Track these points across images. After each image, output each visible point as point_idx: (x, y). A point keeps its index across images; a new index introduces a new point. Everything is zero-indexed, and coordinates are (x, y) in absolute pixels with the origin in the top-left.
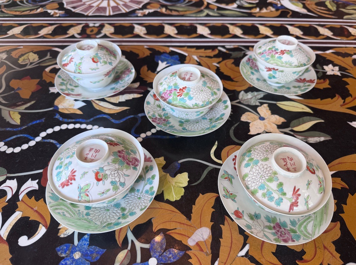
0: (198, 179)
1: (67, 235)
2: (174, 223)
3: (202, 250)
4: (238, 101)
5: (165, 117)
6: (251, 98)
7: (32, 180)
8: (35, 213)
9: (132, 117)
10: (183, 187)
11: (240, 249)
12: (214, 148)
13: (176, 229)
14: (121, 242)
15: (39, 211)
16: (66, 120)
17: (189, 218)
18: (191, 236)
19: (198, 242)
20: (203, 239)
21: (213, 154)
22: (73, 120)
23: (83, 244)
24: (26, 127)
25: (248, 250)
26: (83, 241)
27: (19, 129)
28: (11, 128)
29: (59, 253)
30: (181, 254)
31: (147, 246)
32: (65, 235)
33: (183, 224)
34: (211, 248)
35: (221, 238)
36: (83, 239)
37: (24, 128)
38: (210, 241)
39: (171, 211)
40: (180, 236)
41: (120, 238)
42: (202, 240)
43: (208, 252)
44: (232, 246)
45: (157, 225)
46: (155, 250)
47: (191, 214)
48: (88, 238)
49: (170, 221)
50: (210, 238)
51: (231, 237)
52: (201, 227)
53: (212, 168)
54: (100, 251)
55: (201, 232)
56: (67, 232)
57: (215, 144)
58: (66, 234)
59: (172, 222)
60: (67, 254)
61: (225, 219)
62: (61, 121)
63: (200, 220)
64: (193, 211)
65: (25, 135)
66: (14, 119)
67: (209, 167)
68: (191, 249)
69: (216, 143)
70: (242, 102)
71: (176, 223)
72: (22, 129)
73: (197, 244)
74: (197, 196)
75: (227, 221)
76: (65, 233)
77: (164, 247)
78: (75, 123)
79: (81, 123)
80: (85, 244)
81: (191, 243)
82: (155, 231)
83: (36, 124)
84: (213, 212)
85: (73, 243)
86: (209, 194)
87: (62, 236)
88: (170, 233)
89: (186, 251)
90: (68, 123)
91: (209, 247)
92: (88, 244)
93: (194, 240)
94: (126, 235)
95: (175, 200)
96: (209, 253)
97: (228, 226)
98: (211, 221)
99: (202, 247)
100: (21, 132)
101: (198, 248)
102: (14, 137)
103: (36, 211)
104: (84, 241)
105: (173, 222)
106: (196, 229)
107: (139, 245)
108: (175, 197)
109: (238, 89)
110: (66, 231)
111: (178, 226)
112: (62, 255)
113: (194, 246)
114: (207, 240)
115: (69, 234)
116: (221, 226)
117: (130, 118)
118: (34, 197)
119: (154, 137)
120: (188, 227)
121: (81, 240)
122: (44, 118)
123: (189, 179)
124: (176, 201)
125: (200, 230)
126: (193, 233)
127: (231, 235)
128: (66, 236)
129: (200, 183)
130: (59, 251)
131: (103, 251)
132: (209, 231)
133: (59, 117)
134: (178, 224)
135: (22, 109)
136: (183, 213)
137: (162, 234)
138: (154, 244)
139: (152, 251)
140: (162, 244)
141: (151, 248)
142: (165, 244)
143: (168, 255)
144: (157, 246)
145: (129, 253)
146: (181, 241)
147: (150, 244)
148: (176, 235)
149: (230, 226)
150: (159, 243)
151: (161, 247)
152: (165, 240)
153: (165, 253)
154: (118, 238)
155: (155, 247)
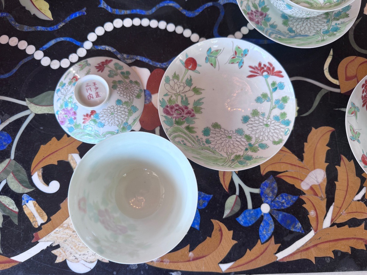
0: (310, 108)
2: (284, 165)
3: (316, 194)
9: (211, 6)
11: (356, 193)
12: (329, 60)
13: (287, 171)
14: (227, 187)
16: (116, 11)
17: (301, 158)
18: (305, 178)
19: (312, 185)
20: (318, 182)
21: (327, 70)
22: (128, 12)
24: (64, 24)
25: (365, 194)
27: (55, 28)
28: (42, 26)
30: (294, 199)
31: (256, 191)
33: (295, 165)
34: (326, 192)
35: (337, 180)
37: (61, 25)
38: (325, 184)
40: (292, 179)
41: (225, 183)
42: (316, 183)
43: (322, 196)
44: (348, 189)
45: (265, 167)
46: (266, 195)
47: (303, 154)
49: (280, 163)
50: (324, 181)
51: (347, 180)
52: (315, 169)
53: (326, 92)
54: (207, 196)
55: (315, 175)
57: (330, 54)
59: (282, 164)
61: (341, 159)
62: (109, 12)
63: (314, 160)
64: (305, 150)
65: (68, 39)
66: (41, 9)
67: (323, 90)
68: (305, 194)
69: (332, 52)
71: (287, 164)
72: (59, 27)
73: (312, 188)
74: (309, 131)
75: (343, 160)
77: (276, 191)
78: (132, 17)
79: (141, 17)
81: (304, 186)
82: (264, 174)
83: (77, 19)
84: (328, 151)
86: (323, 128)
88: (281, 176)
89: (299, 196)
90: (123, 17)
91: (324, 190)
93: (308, 184)
94: (232, 179)
96: (323, 198)
97: (345, 167)
98: (326, 162)
99: (316, 191)
100: (60, 33)
101: (312, 192)
102: (53, 42)
106: (309, 171)
107: (248, 190)
111: (289, 168)
113: (307, 191)
114: (321, 183)
116: (337, 167)
117: (207, 8)
120: (301, 169)
122: (85, 9)
123: (298, 108)
125: (313, 172)
126: (306, 176)
127: (347, 178)
129: (312, 113)
131: (210, 197)
132: (323, 173)
133: (106, 5)
134: (289, 166)
137: (271, 177)
138: (264, 188)
139: (262, 196)
140: (273, 188)
141: (262, 193)
142: (277, 188)
143: (281, 200)
144: (268, 191)
145: (239, 199)
146: (293, 185)
147: (260, 189)
148: (287, 178)
149: (347, 167)
150: (270, 188)
151: (272, 191)
152: (276, 184)
153: (278, 198)
154: (223, 182)
155: (266, 191)
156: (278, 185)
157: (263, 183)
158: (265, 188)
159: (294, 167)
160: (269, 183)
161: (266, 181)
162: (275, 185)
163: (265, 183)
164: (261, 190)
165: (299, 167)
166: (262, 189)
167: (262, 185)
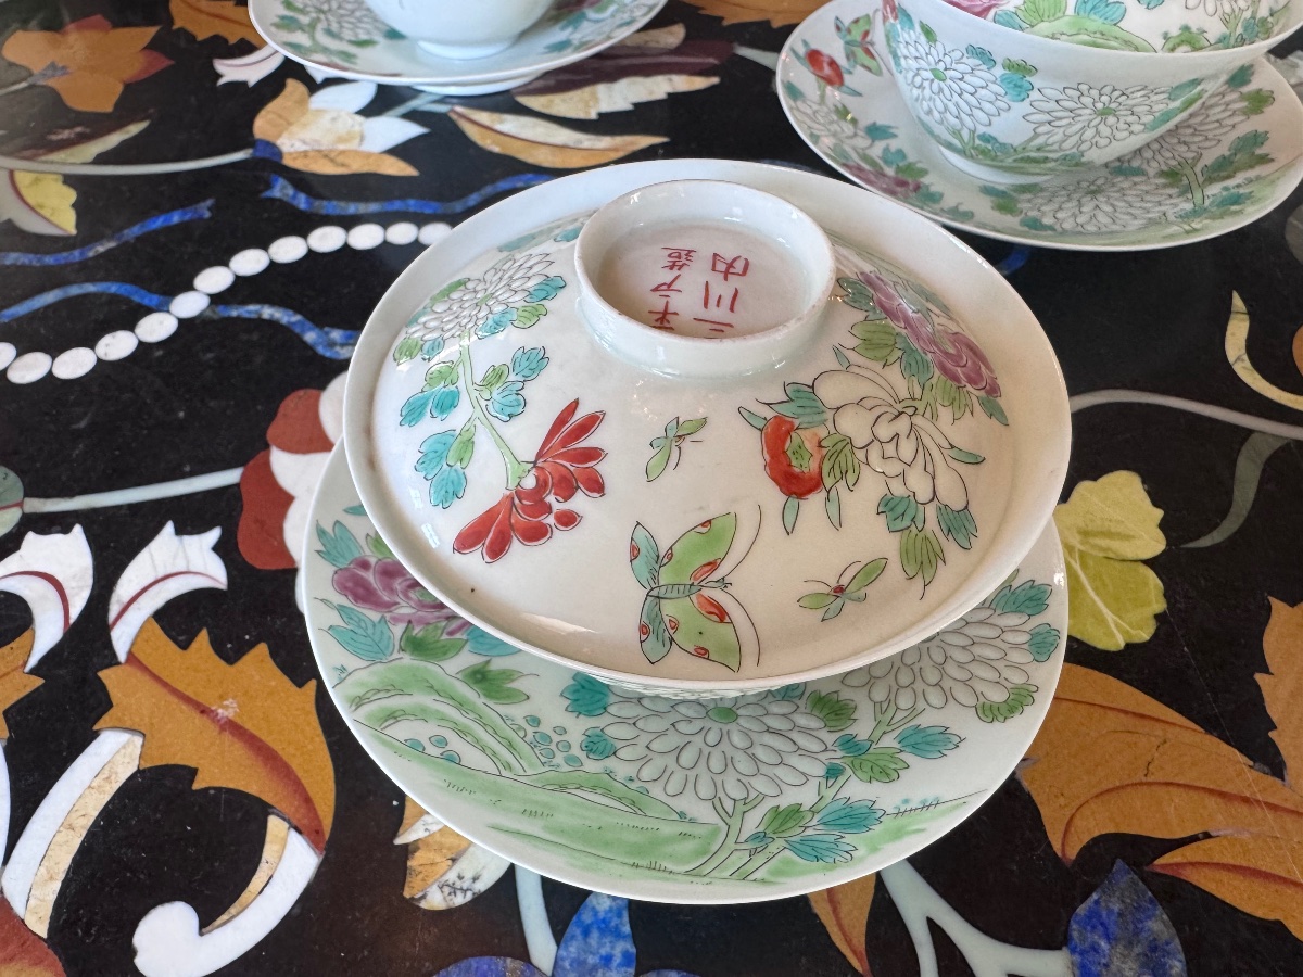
1: (469, 896)
2: (1179, 796)
7: (179, 531)
8: (228, 738)
10: (1147, 562)
12: (1239, 329)
13: (1208, 837)
14: (859, 941)
15: (248, 726)
21: (1248, 364)
23: (590, 958)
26: (586, 933)
31: (1050, 965)
32: (454, 891)
33: (1246, 800)
36: (587, 916)
39: (1126, 712)
40: (1260, 887)
41: (842, 912)
47: (1272, 734)
48: (619, 915)
49: (1149, 784)
53: (1275, 443)
56: (466, 867)
57: (1235, 309)
58: (458, 884)
59: (1162, 792)
64: (1274, 711)
67: (1254, 435)
71: (1193, 794)
76: (451, 876)
82: (1072, 853)
85: (520, 950)
87: (435, 900)
88: (1179, 866)
94: (881, 887)
95: (1122, 645)
104: (595, 933)
105: (1175, 789)
107: (990, 961)
108: (1117, 625)
110: (454, 860)
111: (1215, 816)
115: (482, 886)
123: (1159, 514)
124: (1128, 646)
128: (459, 900)
136: (1210, 725)
137: (1123, 874)
138: (1095, 949)
140: (1156, 947)
142: (1177, 944)
144: (1124, 966)
146: (1279, 923)
147: (1073, 951)
148: (1224, 876)
150: (1130, 944)
152: (1165, 917)
154: (828, 908)
155: (1113, 968)
156: (1177, 923)
157: (1082, 910)
158: (1103, 944)
159: (1244, 809)
160: (1121, 915)
161: (1095, 896)
162: (1158, 925)
163: (1093, 915)
164: (1077, 958)
165: (1273, 807)
166: (1082, 953)
167: (1074, 926)
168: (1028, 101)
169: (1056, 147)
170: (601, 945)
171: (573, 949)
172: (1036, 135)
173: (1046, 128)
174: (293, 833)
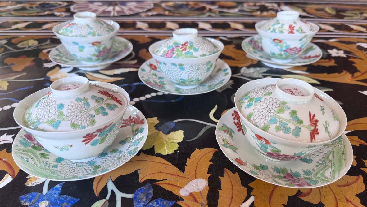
0: (195, 136)
1: (36, 185)
3: (196, 201)
4: (240, 74)
5: (161, 84)
6: (253, 73)
7: (7, 135)
8: (4, 163)
10: (177, 143)
11: (243, 200)
12: (214, 110)
13: (166, 180)
14: (99, 192)
15: (8, 162)
17: (183, 170)
18: (184, 186)
19: (192, 192)
20: (198, 190)
21: (213, 115)
23: (52, 193)
25: (253, 202)
26: (53, 190)
29: (22, 202)
30: (170, 204)
31: (130, 196)
32: (33, 184)
33: (175, 175)
34: (208, 199)
35: (220, 189)
36: (54, 188)
38: (207, 191)
39: (162, 163)
40: (171, 186)
41: (98, 188)
42: (197, 190)
43: (203, 202)
44: (234, 197)
45: (144, 176)
46: (139, 200)
47: (185, 167)
48: (60, 188)
49: (160, 173)
50: (206, 189)
51: (231, 189)
52: (196, 178)
54: (73, 200)
55: (196, 183)
56: (37, 181)
58: (35, 183)
59: (162, 174)
60: (32, 203)
61: (224, 171)
63: (196, 172)
64: (187, 164)
68: (183, 200)
69: (216, 106)
70: (244, 75)
71: (167, 174)
73: (191, 194)
74: (193, 151)
75: (227, 173)
76: (34, 182)
77: (151, 196)
80: (55, 194)
81: (183, 193)
82: (141, 182)
84: (211, 165)
85: (41, 192)
86: (206, 149)
87: (30, 185)
88: (159, 184)
89: (177, 201)
91: (205, 197)
92: (59, 193)
93: (187, 191)
94: (106, 185)
95: (167, 154)
96: (204, 204)
97: (229, 178)
98: (208, 173)
99: (196, 197)
101: (192, 198)
103: (5, 162)
104: (55, 190)
105: (164, 174)
106: (189, 180)
107: (119, 195)
108: (167, 151)
109: (240, 66)
110: (35, 180)
111: (169, 177)
112: (25, 203)
113: (187, 197)
114: (202, 190)
115: (38, 184)
116: (220, 178)
118: (6, 149)
119: (147, 101)
120: (181, 178)
121: (52, 190)
123: (184, 136)
124: (168, 154)
125: (194, 181)
126: (186, 184)
127: (231, 187)
128: (34, 185)
129: (197, 139)
130: (23, 199)
131: (76, 201)
132: (205, 182)
134: (169, 175)
135: (12, 79)
136: (175, 165)
137: (149, 184)
139: (135, 201)
140: (149, 194)
141: (135, 198)
142: (153, 194)
143: (155, 205)
144: (142, 196)
145: (107, 203)
146: (171, 191)
147: (134, 194)
148: (166, 185)
149: (231, 178)
150: (144, 193)
151: (147, 197)
152: (152, 190)
153: (152, 203)
156: (154, 191)
160: (145, 190)
161: (142, 187)
165: (180, 176)
168: (185, 71)
169: (193, 78)
170: (55, 191)
171: (50, 192)
172: (189, 76)
173: (190, 75)
174: (10, 176)
